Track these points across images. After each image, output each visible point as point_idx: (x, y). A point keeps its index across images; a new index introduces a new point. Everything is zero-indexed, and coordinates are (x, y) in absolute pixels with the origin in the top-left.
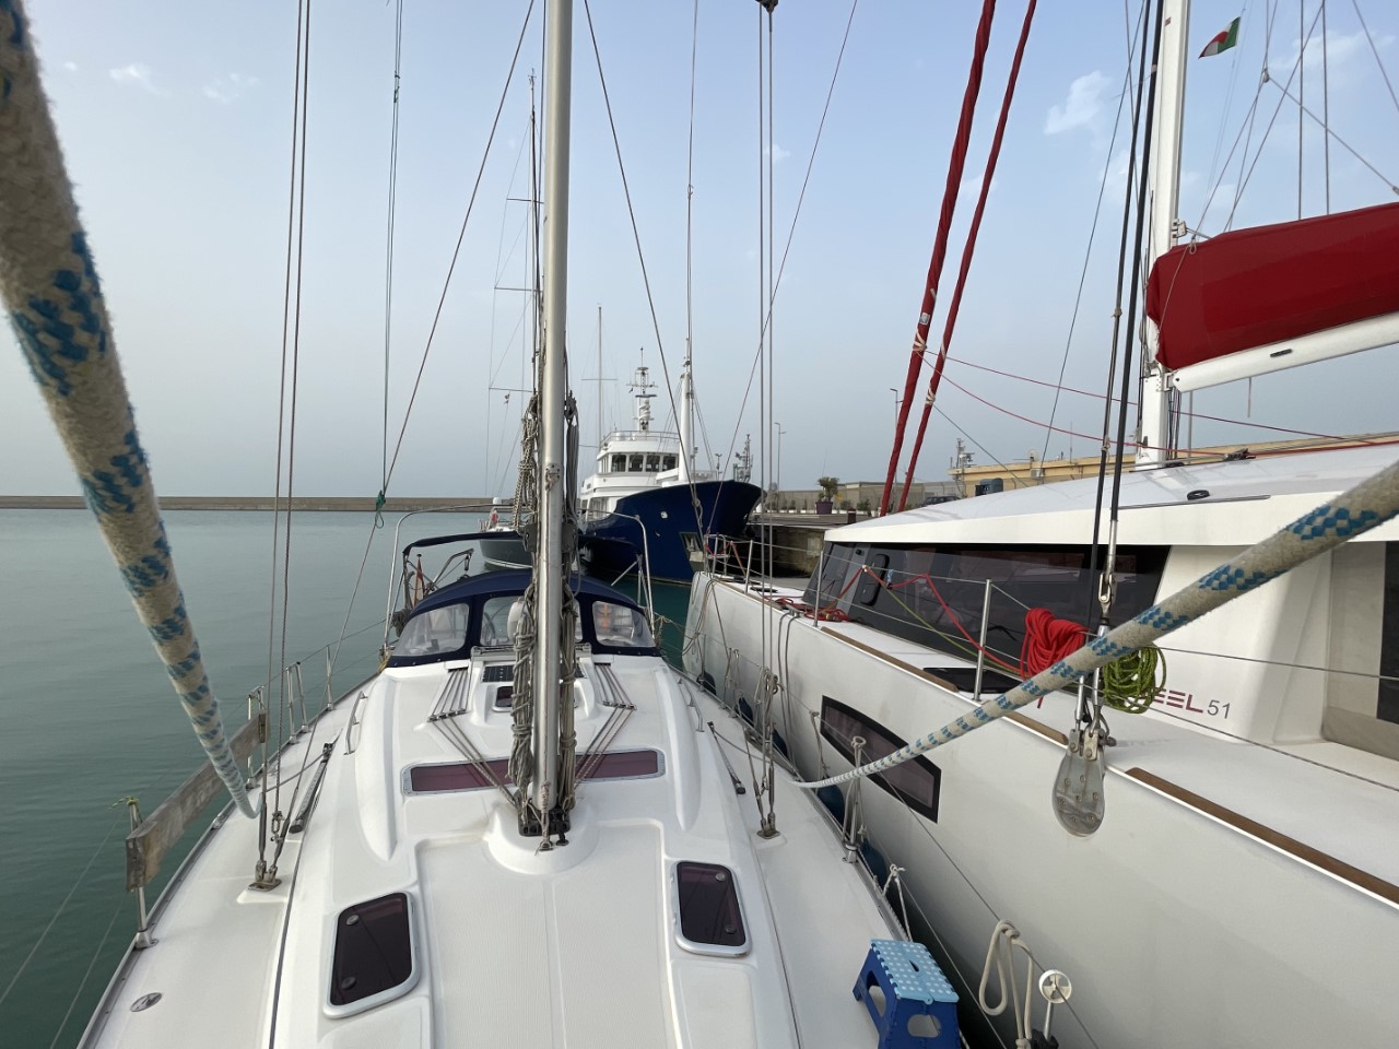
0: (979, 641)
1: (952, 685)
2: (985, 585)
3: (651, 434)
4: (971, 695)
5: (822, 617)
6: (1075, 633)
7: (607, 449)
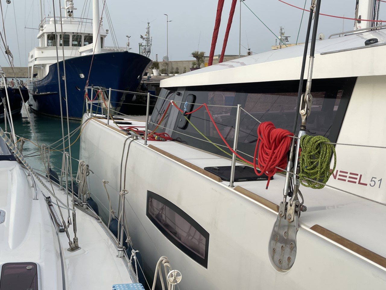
0: (233, 147)
1: (218, 177)
2: (237, 108)
3: (75, 20)
4: (228, 183)
5: (152, 139)
6: (286, 137)
7: (43, 29)
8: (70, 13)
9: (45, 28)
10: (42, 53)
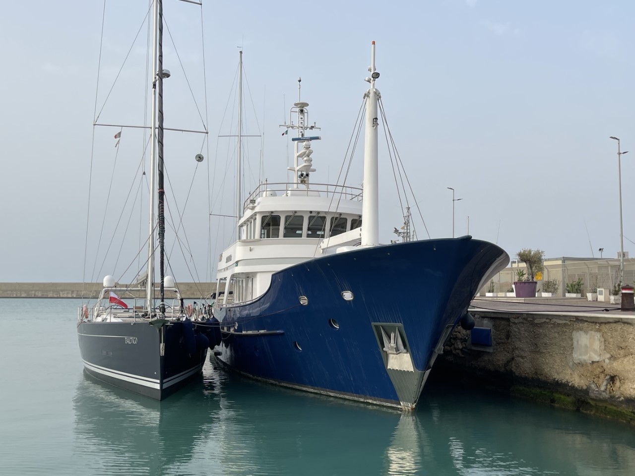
3: (313, 188)
7: (255, 207)
8: (304, 178)
9: (258, 204)
10: (251, 250)
